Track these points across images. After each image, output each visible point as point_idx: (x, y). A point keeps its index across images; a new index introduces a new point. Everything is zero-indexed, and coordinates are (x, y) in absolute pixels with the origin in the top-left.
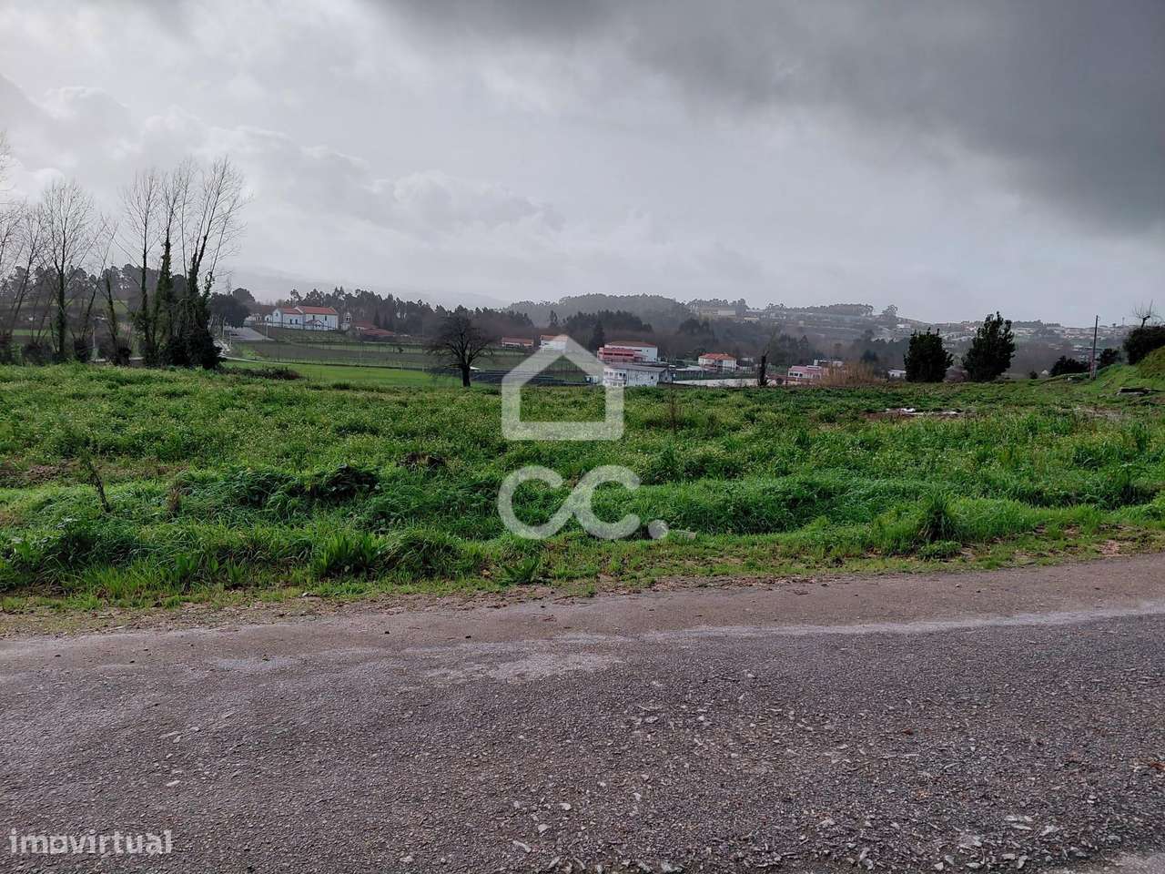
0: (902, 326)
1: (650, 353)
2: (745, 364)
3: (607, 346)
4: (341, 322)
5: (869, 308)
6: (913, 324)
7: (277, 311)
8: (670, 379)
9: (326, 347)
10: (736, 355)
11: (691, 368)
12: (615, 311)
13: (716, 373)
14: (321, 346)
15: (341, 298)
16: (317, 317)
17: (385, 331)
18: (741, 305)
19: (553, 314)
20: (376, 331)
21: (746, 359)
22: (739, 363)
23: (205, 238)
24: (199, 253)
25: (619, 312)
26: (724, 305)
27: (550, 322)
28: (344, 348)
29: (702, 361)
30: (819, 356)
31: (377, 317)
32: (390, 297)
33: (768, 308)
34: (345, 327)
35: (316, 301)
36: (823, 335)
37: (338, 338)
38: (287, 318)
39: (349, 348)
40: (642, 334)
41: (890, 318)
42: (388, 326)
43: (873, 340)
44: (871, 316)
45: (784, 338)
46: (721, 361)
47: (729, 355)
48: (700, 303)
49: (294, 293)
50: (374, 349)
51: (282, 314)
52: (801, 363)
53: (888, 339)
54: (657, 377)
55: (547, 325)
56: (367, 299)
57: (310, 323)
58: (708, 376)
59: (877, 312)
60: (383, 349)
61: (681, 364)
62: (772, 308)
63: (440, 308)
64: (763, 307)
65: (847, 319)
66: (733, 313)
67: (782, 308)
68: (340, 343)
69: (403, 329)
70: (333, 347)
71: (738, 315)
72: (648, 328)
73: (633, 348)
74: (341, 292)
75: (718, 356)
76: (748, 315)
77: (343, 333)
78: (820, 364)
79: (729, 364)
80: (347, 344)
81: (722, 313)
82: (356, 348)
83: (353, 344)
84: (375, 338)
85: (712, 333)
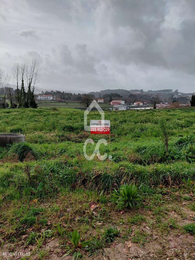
0: (179, 94)
1: (123, 102)
2: (145, 104)
3: (113, 101)
4: (53, 98)
5: (172, 90)
7: (39, 96)
8: (129, 108)
9: (51, 104)
10: (143, 102)
11: (133, 105)
12: (114, 93)
13: (138, 106)
14: (50, 104)
15: (53, 93)
16: (48, 97)
17: (63, 100)
18: (142, 91)
19: (100, 95)
20: (61, 100)
21: (145, 103)
22: (144, 104)
23: (32, 79)
24: (30, 82)
25: (115, 93)
26: (138, 91)
27: (99, 96)
28: (55, 104)
29: (135, 104)
30: (162, 102)
31: (61, 97)
32: (64, 92)
33: (148, 91)
34: (54, 99)
35: (47, 94)
36: (161, 97)
37: (53, 102)
38: (42, 97)
39: (56, 104)
40: (120, 98)
41: (176, 92)
42: (64, 99)
43: (173, 97)
45: (153, 98)
46: (139, 104)
47: (141, 102)
48: (132, 91)
49: (42, 92)
50: (61, 104)
51: (40, 97)
52: (158, 103)
53: (177, 97)
54: (126, 108)
55: (98, 97)
56: (58, 93)
57: (47, 98)
58: (137, 107)
59: (173, 91)
60: (63, 104)
61: (130, 105)
62: (149, 91)
63: (75, 94)
65: (167, 93)
66: (140, 92)
67: (151, 91)
68: (54, 103)
69: (67, 99)
70: (52, 104)
71: (141, 93)
72: (121, 97)
73: (119, 101)
74: (53, 91)
75: (138, 103)
76: (144, 93)
77: (54, 100)
78: (162, 103)
79: (141, 104)
80: (55, 103)
81: (138, 93)
82: (58, 104)
83: (56, 103)
84: (61, 101)
85: (136, 97)
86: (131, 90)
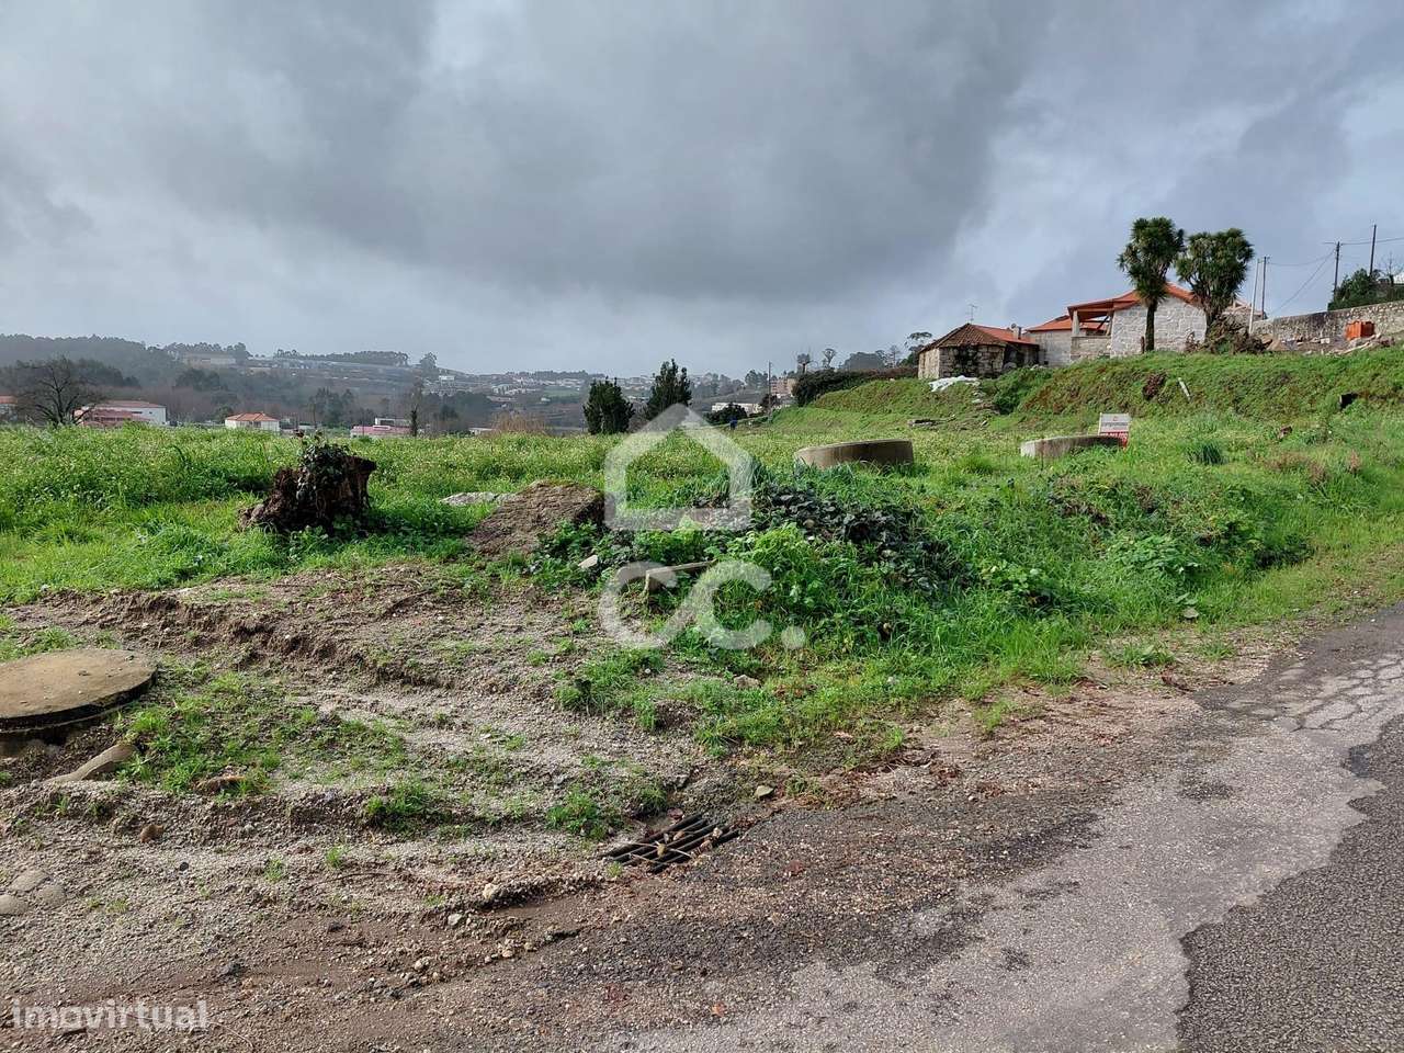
0: (445, 378)
1: (155, 415)
2: (289, 426)
3: (85, 408)
5: (403, 357)
6: (459, 377)
18: (240, 352)
22: (282, 425)
26: (218, 351)
29: (230, 423)
33: (277, 356)
36: (357, 389)
40: (127, 390)
41: (429, 368)
43: (424, 394)
44: (407, 366)
45: (320, 393)
46: (257, 423)
47: (267, 415)
48: (183, 349)
52: (360, 423)
53: (439, 394)
59: (414, 361)
62: (282, 355)
64: (269, 354)
65: (381, 369)
66: (233, 361)
67: (295, 355)
71: (241, 364)
72: (131, 382)
73: (129, 410)
75: (252, 417)
76: (254, 364)
78: (382, 423)
79: (269, 426)
81: (218, 362)
85: (225, 387)
86: (172, 347)
